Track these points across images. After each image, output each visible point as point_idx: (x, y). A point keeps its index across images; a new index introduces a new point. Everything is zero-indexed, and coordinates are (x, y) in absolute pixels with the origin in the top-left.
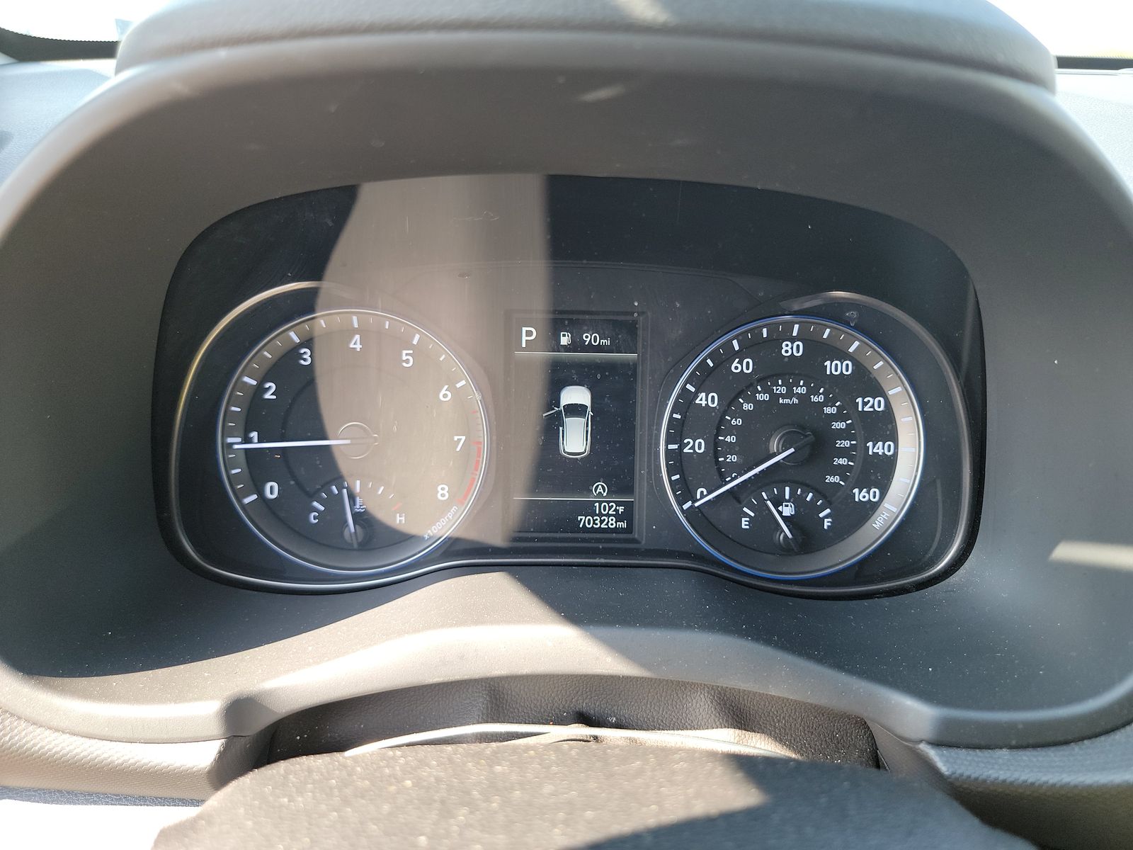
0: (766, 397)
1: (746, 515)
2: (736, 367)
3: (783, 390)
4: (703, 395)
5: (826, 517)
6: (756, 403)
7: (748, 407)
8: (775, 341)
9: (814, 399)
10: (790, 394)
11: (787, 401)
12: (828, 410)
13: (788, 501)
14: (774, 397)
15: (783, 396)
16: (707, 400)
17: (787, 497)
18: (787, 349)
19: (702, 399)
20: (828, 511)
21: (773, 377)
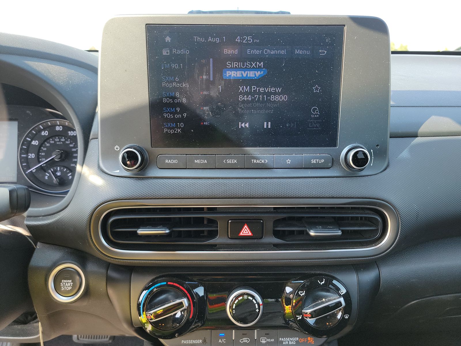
0: (53, 142)
1: (47, 175)
2: (43, 133)
3: (58, 140)
4: (34, 141)
5: (70, 175)
6: (50, 144)
7: (48, 145)
8: (54, 126)
9: (67, 142)
10: (60, 141)
11: (59, 143)
12: (71, 146)
13: (59, 171)
14: (55, 142)
15: (58, 142)
16: (35, 143)
17: (59, 170)
18: (58, 128)
19: (34, 143)
20: (70, 174)
21: (55, 136)
